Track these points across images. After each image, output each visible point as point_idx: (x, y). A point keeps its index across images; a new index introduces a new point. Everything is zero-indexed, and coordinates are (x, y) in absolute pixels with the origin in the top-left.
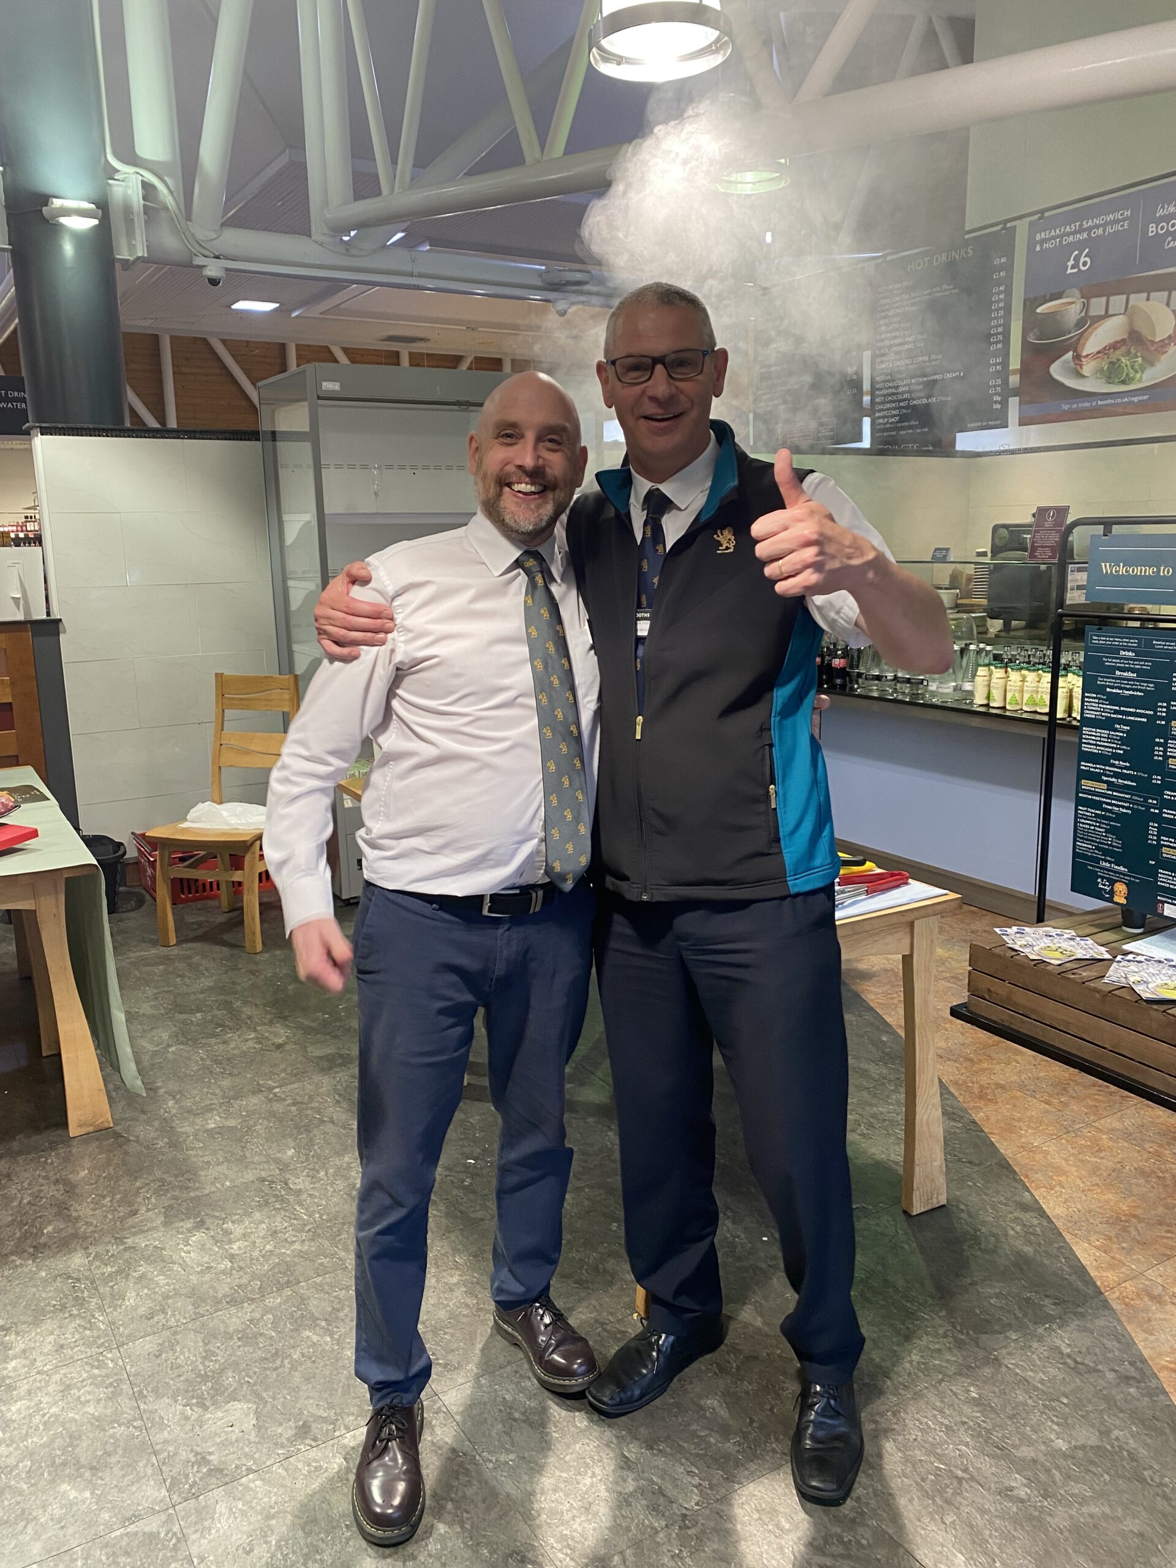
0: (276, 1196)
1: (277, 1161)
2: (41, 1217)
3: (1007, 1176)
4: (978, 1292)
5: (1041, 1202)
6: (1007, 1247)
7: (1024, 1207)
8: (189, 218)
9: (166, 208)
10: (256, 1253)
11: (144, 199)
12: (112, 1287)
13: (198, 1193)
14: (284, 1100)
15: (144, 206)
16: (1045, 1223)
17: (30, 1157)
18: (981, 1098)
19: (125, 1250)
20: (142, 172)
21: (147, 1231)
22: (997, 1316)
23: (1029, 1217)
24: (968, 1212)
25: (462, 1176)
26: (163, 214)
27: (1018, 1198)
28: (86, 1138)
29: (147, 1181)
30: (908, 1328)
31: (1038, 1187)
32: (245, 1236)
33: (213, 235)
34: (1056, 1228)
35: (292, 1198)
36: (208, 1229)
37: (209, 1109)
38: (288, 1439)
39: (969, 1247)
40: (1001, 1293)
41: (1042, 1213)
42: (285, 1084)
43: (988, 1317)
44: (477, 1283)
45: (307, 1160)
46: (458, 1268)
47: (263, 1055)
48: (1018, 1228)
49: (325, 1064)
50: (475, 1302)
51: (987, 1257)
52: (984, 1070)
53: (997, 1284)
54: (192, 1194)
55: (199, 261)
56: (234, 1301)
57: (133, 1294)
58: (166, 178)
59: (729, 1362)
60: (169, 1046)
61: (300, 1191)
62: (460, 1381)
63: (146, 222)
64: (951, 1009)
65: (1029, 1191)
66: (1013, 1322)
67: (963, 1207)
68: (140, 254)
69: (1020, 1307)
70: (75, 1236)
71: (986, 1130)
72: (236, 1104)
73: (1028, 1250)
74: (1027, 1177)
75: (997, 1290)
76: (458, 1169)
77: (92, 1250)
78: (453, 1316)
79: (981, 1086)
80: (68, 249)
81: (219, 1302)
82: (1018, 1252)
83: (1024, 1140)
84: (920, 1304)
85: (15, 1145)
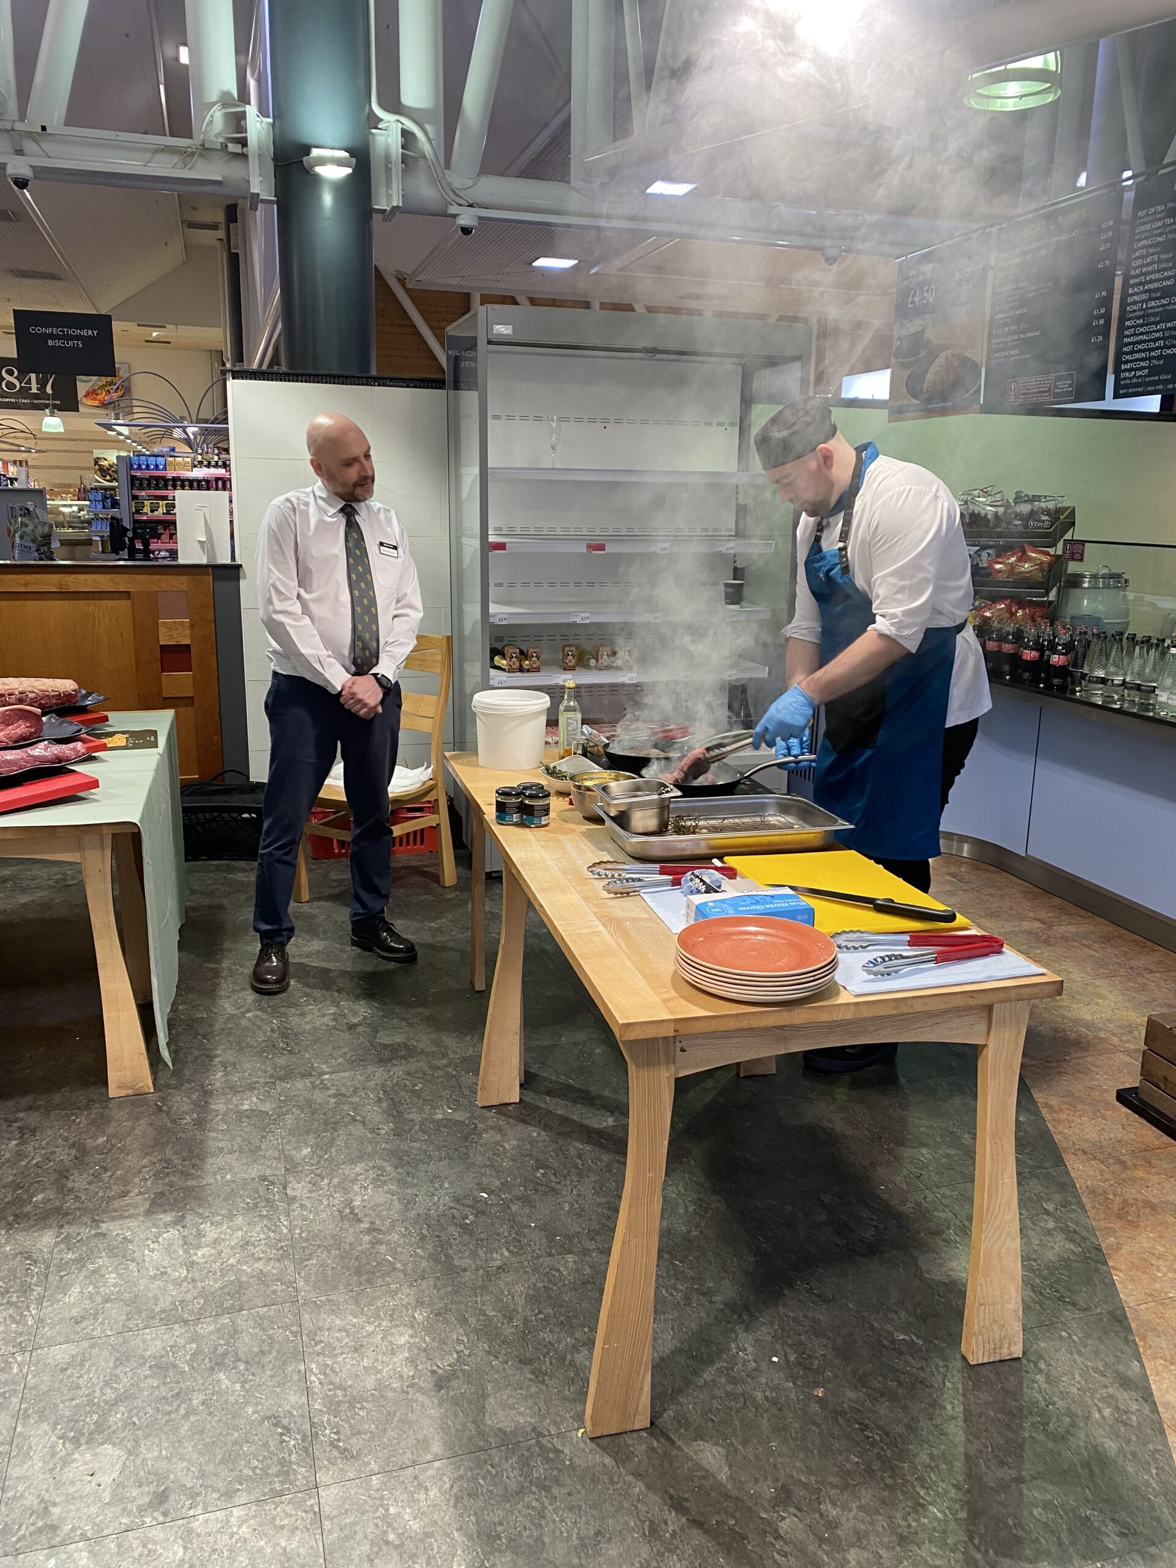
0: (268, 1200)
1: (288, 1159)
2: (38, 1182)
3: (1117, 1333)
4: (1021, 1494)
5: (1151, 1378)
6: (1083, 1435)
7: (1125, 1382)
8: (447, 166)
9: (424, 157)
10: (216, 1266)
11: (403, 148)
12: (62, 1277)
13: (194, 1183)
14: (328, 1089)
15: (403, 154)
16: (1147, 1411)
17: (63, 1113)
18: (1119, 1217)
19: (95, 1235)
20: (403, 119)
21: (127, 1217)
22: (1034, 1536)
23: (1128, 1399)
24: (1048, 1375)
25: (467, 1211)
26: (422, 162)
27: (1121, 1368)
28: (123, 1100)
29: (155, 1160)
30: (909, 1526)
31: (1155, 1357)
32: (216, 1242)
33: (470, 183)
34: (1160, 1422)
35: (282, 1206)
36: (183, 1227)
37: (251, 1088)
38: (139, 1508)
39: (1033, 1425)
40: (1051, 1502)
41: (1147, 1396)
42: (339, 1071)
43: (1021, 1533)
44: (425, 1350)
45: (319, 1162)
46: (412, 1327)
47: (331, 1035)
48: (1107, 1412)
49: (387, 1054)
50: (412, 1373)
51: (1050, 1445)
52: (1134, 1180)
53: (1051, 1487)
54: (189, 1183)
55: (453, 210)
56: (170, 1318)
57: (78, 1290)
58: (428, 127)
59: (666, 1523)
60: (248, 1011)
61: (294, 1198)
62: (351, 1475)
63: (403, 171)
64: (1118, 1092)
65: (1140, 1362)
66: (1053, 1549)
67: (1043, 1366)
68: (395, 204)
69: (1070, 1530)
70: (58, 1210)
71: (1110, 1263)
72: (280, 1085)
73: (1111, 1446)
74: (1144, 1339)
75: (1049, 1497)
76: (468, 1202)
77: (67, 1230)
78: (381, 1387)
79: (1125, 1201)
80: (327, 199)
81: (153, 1318)
82: (1095, 1447)
83: (1157, 1285)
84: (938, 1494)
85: (57, 1098)
